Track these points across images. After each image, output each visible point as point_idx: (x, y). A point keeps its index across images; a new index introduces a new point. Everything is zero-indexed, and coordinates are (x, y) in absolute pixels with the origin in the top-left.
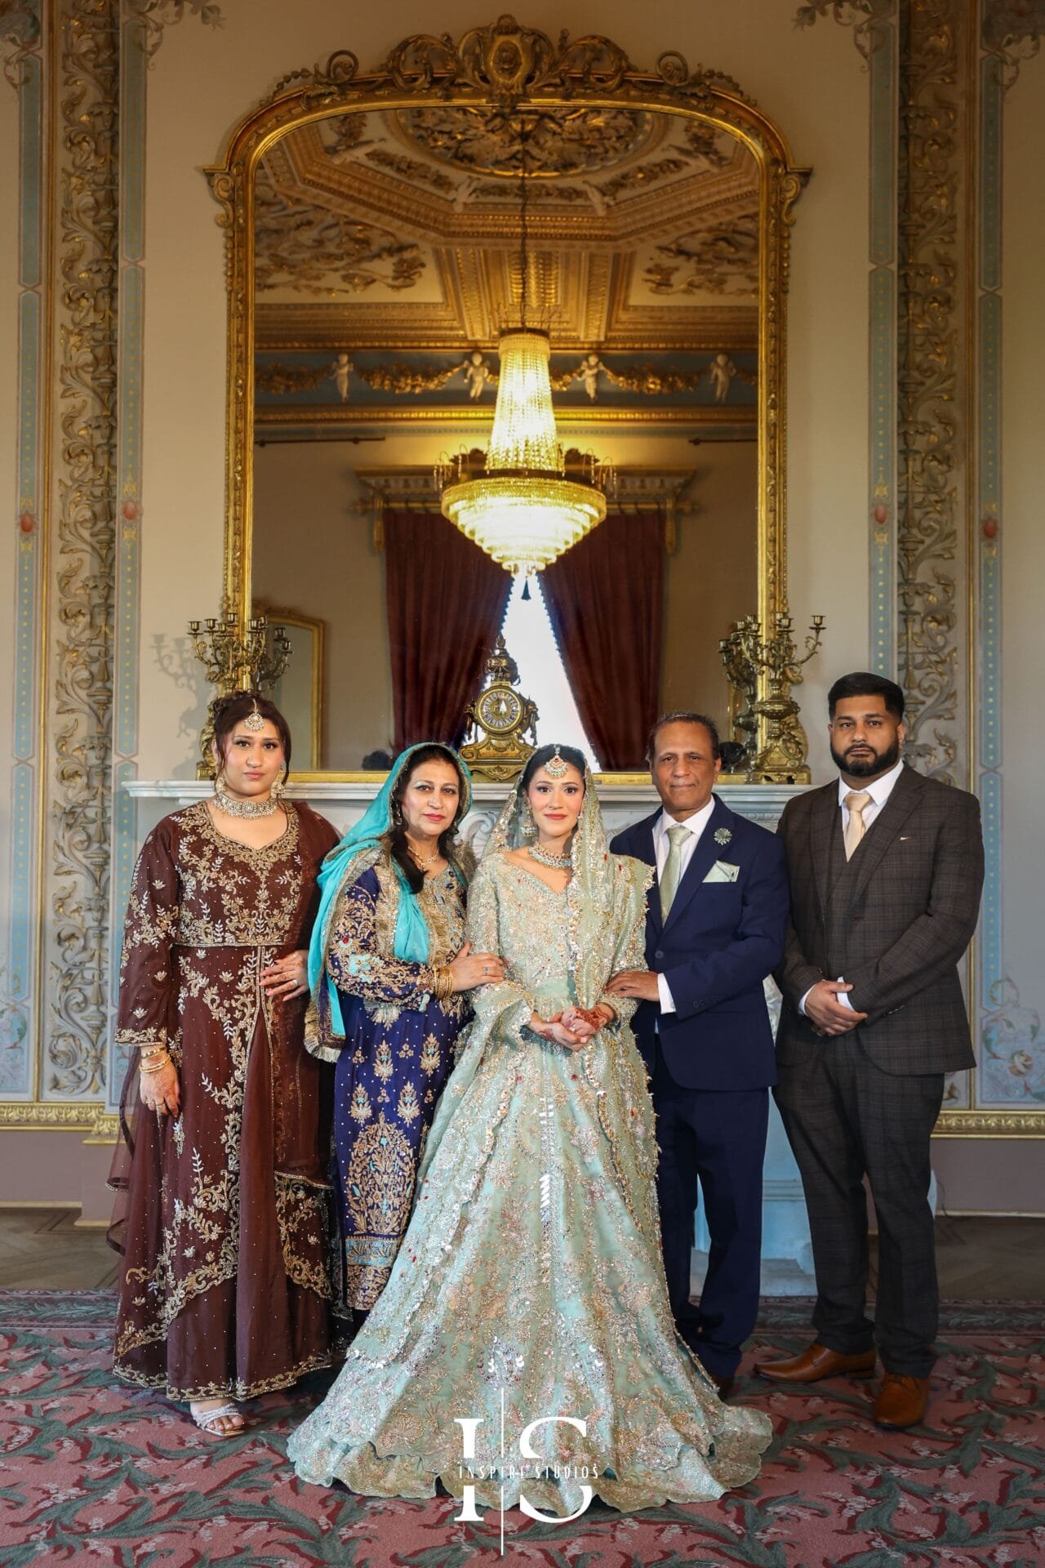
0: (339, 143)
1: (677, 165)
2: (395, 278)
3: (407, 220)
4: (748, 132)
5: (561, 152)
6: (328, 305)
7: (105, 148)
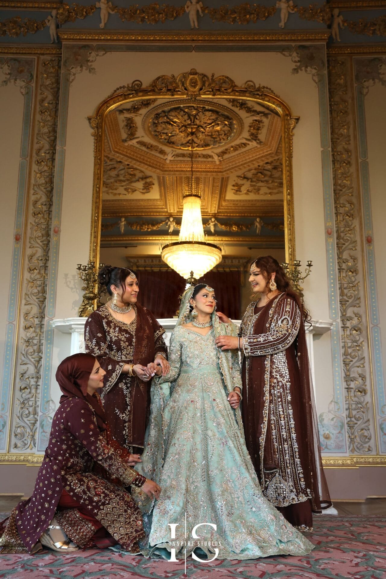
0: (127, 138)
1: (245, 145)
2: (143, 189)
4: (277, 105)
5: (204, 140)
6: (118, 200)
7: (53, 114)
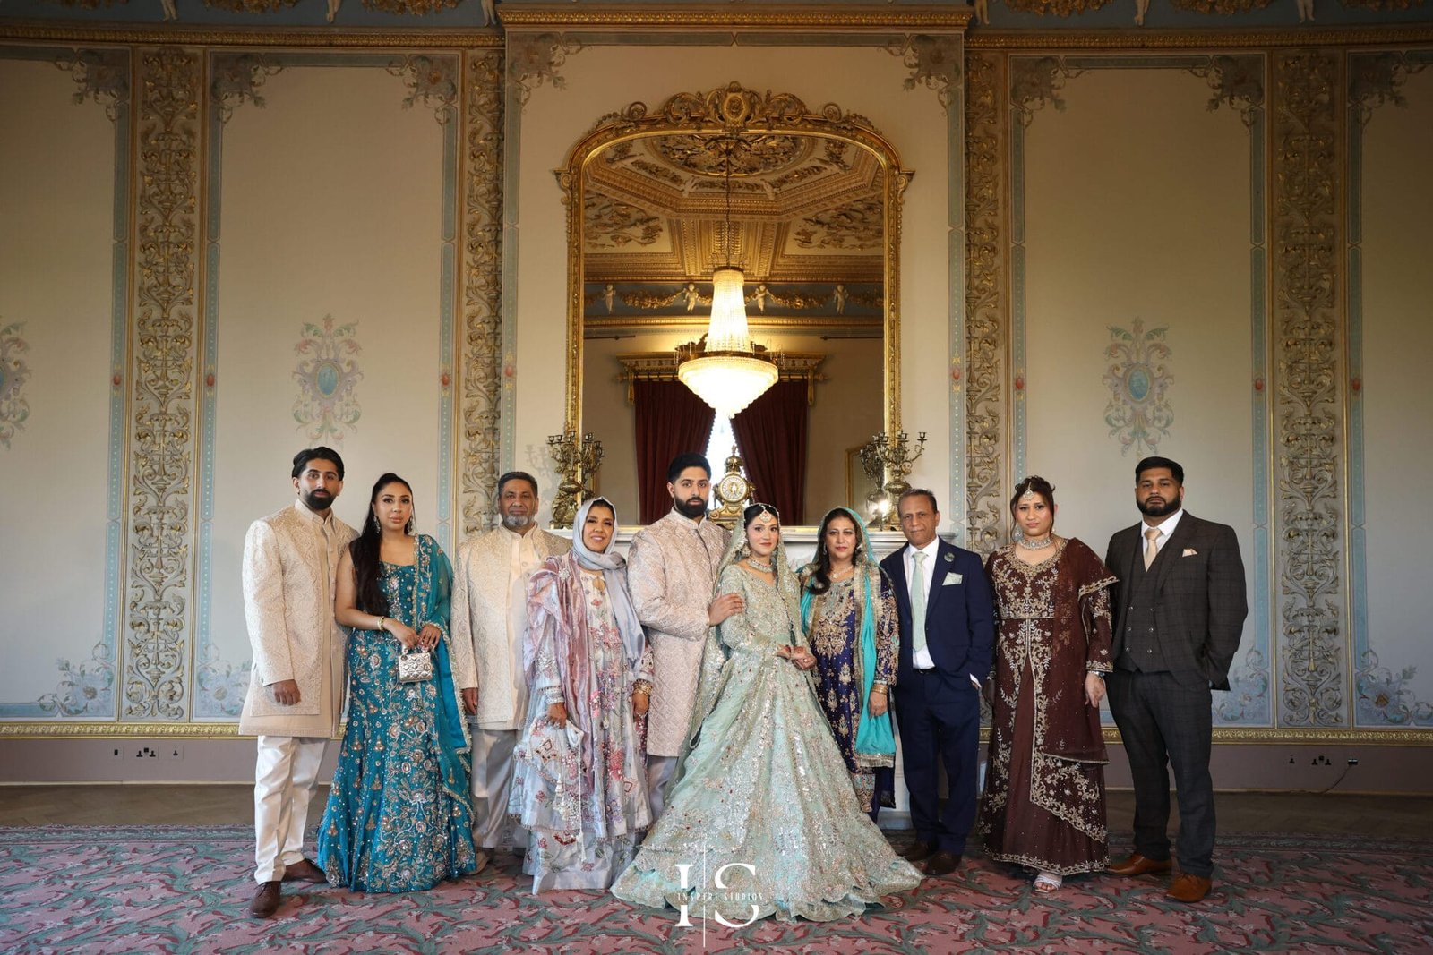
0: (615, 157)
1: (818, 169)
2: (643, 238)
3: (654, 202)
4: (876, 150)
5: (749, 161)
6: (602, 255)
7: (494, 159)
